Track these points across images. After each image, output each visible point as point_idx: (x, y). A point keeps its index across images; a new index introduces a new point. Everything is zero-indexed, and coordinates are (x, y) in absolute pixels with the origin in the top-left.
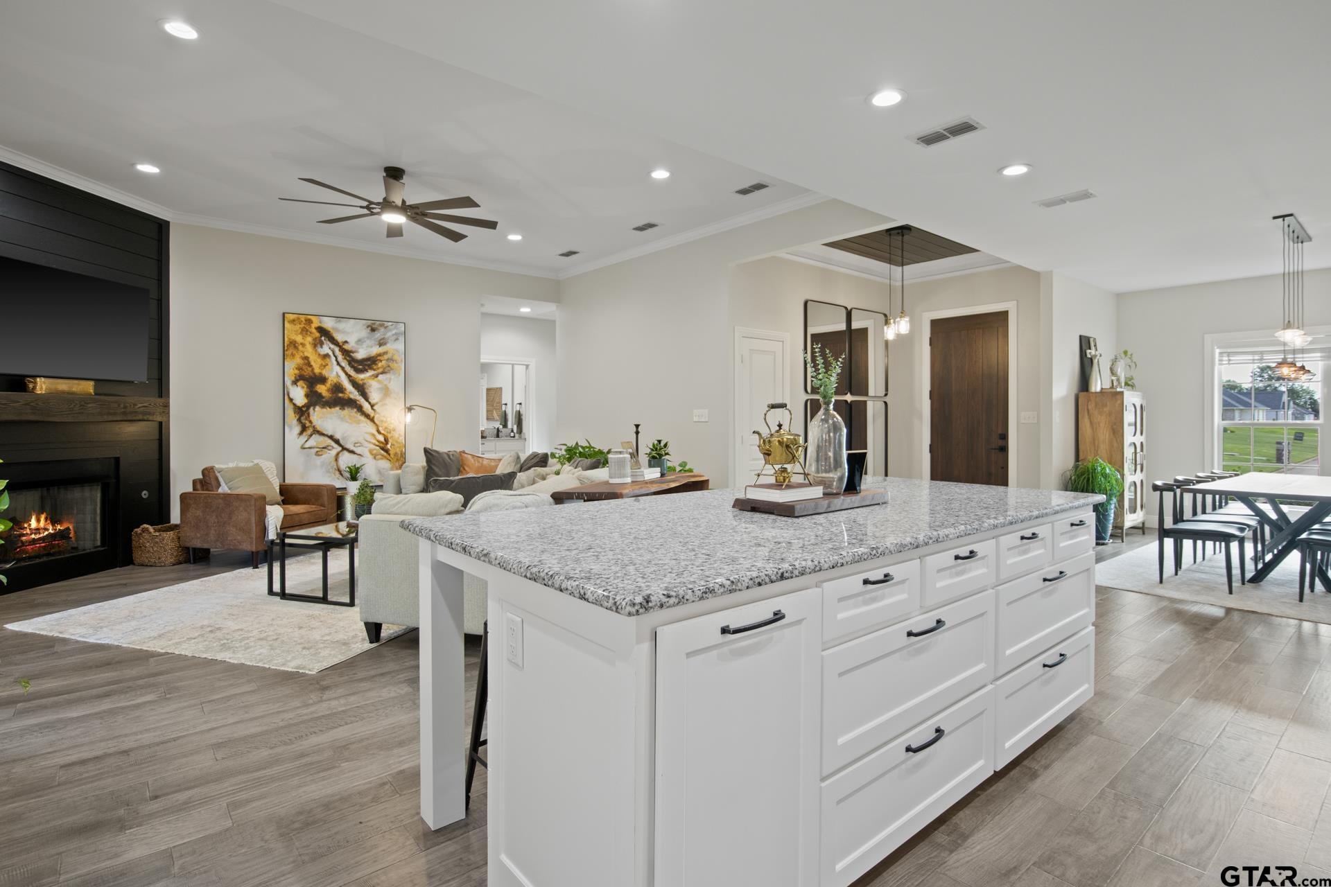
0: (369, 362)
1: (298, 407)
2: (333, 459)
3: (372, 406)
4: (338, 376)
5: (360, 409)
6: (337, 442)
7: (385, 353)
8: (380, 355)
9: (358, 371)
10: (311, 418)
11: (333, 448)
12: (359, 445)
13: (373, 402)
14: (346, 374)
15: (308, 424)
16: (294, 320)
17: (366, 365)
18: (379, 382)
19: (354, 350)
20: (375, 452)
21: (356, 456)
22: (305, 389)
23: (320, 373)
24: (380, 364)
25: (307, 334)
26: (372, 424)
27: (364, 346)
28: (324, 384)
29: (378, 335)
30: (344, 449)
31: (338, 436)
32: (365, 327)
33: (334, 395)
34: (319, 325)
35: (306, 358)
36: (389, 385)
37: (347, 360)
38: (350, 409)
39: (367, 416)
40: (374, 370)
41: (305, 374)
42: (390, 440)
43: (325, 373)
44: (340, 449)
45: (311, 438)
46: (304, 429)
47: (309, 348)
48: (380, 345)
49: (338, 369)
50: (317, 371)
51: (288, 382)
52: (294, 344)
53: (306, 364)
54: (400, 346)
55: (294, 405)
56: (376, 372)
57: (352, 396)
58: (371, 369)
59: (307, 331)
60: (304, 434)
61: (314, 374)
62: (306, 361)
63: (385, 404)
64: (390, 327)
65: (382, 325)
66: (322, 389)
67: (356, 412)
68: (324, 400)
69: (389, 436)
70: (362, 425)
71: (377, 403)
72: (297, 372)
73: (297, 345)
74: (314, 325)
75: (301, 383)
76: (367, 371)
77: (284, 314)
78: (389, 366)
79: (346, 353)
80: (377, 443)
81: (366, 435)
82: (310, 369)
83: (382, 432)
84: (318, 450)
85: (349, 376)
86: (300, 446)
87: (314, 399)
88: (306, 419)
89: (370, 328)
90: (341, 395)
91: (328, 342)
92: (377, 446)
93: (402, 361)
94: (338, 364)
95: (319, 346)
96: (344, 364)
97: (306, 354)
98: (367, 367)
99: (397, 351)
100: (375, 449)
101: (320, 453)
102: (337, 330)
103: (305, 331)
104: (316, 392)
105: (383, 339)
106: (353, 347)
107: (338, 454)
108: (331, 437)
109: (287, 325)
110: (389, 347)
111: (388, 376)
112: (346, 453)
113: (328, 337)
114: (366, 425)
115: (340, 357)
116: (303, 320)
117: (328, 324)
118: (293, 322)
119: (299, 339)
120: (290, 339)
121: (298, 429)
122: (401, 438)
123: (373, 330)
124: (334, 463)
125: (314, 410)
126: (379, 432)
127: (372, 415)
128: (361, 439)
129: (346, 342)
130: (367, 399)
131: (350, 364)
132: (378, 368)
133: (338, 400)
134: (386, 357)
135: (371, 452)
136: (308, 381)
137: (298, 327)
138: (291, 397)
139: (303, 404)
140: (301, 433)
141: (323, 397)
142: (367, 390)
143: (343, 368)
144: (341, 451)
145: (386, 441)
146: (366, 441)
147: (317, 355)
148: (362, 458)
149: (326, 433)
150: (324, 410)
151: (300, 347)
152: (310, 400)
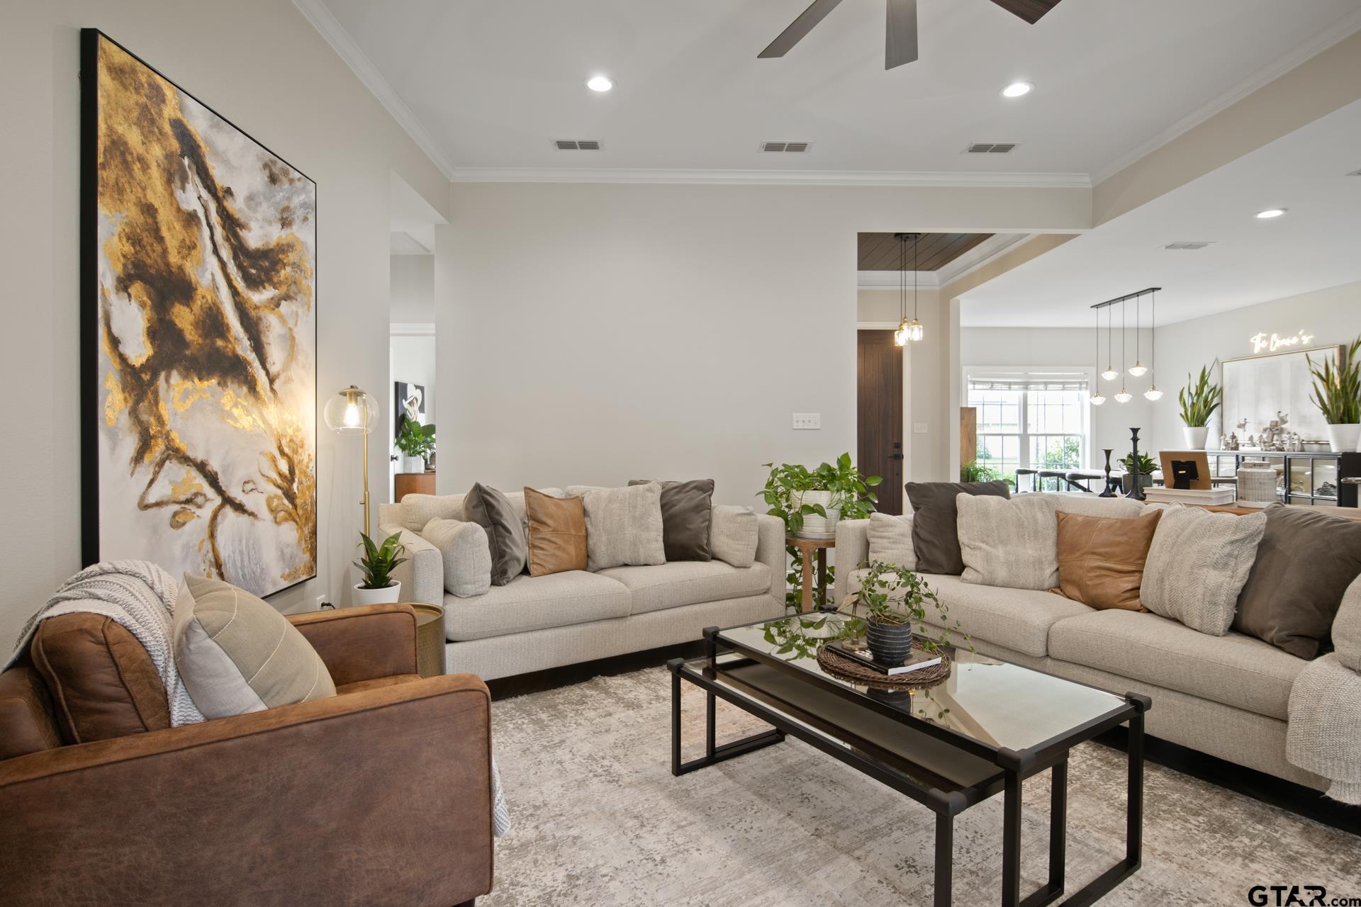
0: (267, 264)
1: (133, 367)
2: (206, 535)
3: (272, 381)
4: (216, 288)
5: (250, 385)
6: (213, 480)
7: (291, 246)
8: (282, 248)
9: (248, 281)
10: (164, 409)
11: (207, 500)
12: (250, 486)
13: (271, 367)
14: (229, 283)
15: (154, 428)
16: (123, 72)
17: (261, 267)
18: (282, 319)
19: (242, 220)
20: (276, 504)
21: (246, 518)
22: (149, 312)
23: (180, 267)
24: (282, 274)
25: (152, 132)
27: (258, 214)
28: (188, 306)
29: (280, 194)
30: (227, 501)
31: (215, 465)
32: (257, 163)
33: (208, 341)
34: (178, 115)
35: (149, 210)
36: (294, 332)
37: (231, 244)
38: (233, 384)
39: (263, 406)
40: (274, 286)
41: (149, 262)
42: (297, 471)
43: (190, 269)
44: (218, 501)
45: (161, 472)
46: (145, 441)
47: (157, 182)
48: (282, 222)
49: (212, 262)
50: (174, 258)
51: (108, 281)
52: (123, 154)
53: (145, 228)
54: (309, 236)
55: (123, 359)
56: (277, 292)
57: (240, 351)
58: (270, 281)
59: (152, 121)
60: (147, 458)
61: (168, 265)
62: (150, 221)
63: (290, 380)
64: (297, 183)
65: (282, 171)
66: (184, 318)
67: (245, 395)
68: (187, 351)
69: (295, 460)
71: (281, 377)
72: (128, 248)
73: (129, 158)
74: (166, 111)
75: (137, 288)
78: (293, 283)
79: (231, 223)
80: (279, 481)
81: (261, 459)
82: (158, 248)
83: (287, 450)
84: (177, 507)
85: (235, 292)
86: (136, 501)
87: (168, 347)
88: (150, 411)
89: (268, 172)
90: (220, 343)
91: (196, 179)
92: (279, 487)
93: (312, 274)
94: (216, 251)
95: (179, 179)
96: (226, 253)
97: (152, 195)
98: (262, 276)
100: (275, 496)
101: (180, 519)
102: (212, 148)
103: (146, 120)
104: (173, 324)
105: (286, 208)
106: (240, 211)
107: (214, 519)
108: (201, 467)
110: (295, 233)
111: (293, 306)
112: (229, 512)
113: (194, 163)
115: (219, 232)
116: (143, 79)
117: (199, 123)
118: (115, 72)
119: (133, 138)
120: (111, 129)
121: (130, 444)
123: (273, 179)
124: (207, 546)
125: (167, 381)
126: (281, 450)
128: (251, 468)
129: (227, 191)
130: (263, 361)
131: (235, 257)
132: (280, 283)
133: (215, 356)
134: (290, 257)
135: (269, 504)
136: (154, 285)
137: (132, 99)
138: (115, 330)
139: (143, 360)
140: (138, 458)
141: (186, 344)
142: (264, 339)
143: (222, 266)
144: (221, 507)
145: (292, 472)
146: (263, 475)
147: (174, 210)
148: (256, 522)
149: (191, 454)
150: (188, 384)
151: (137, 167)
152: (159, 346)
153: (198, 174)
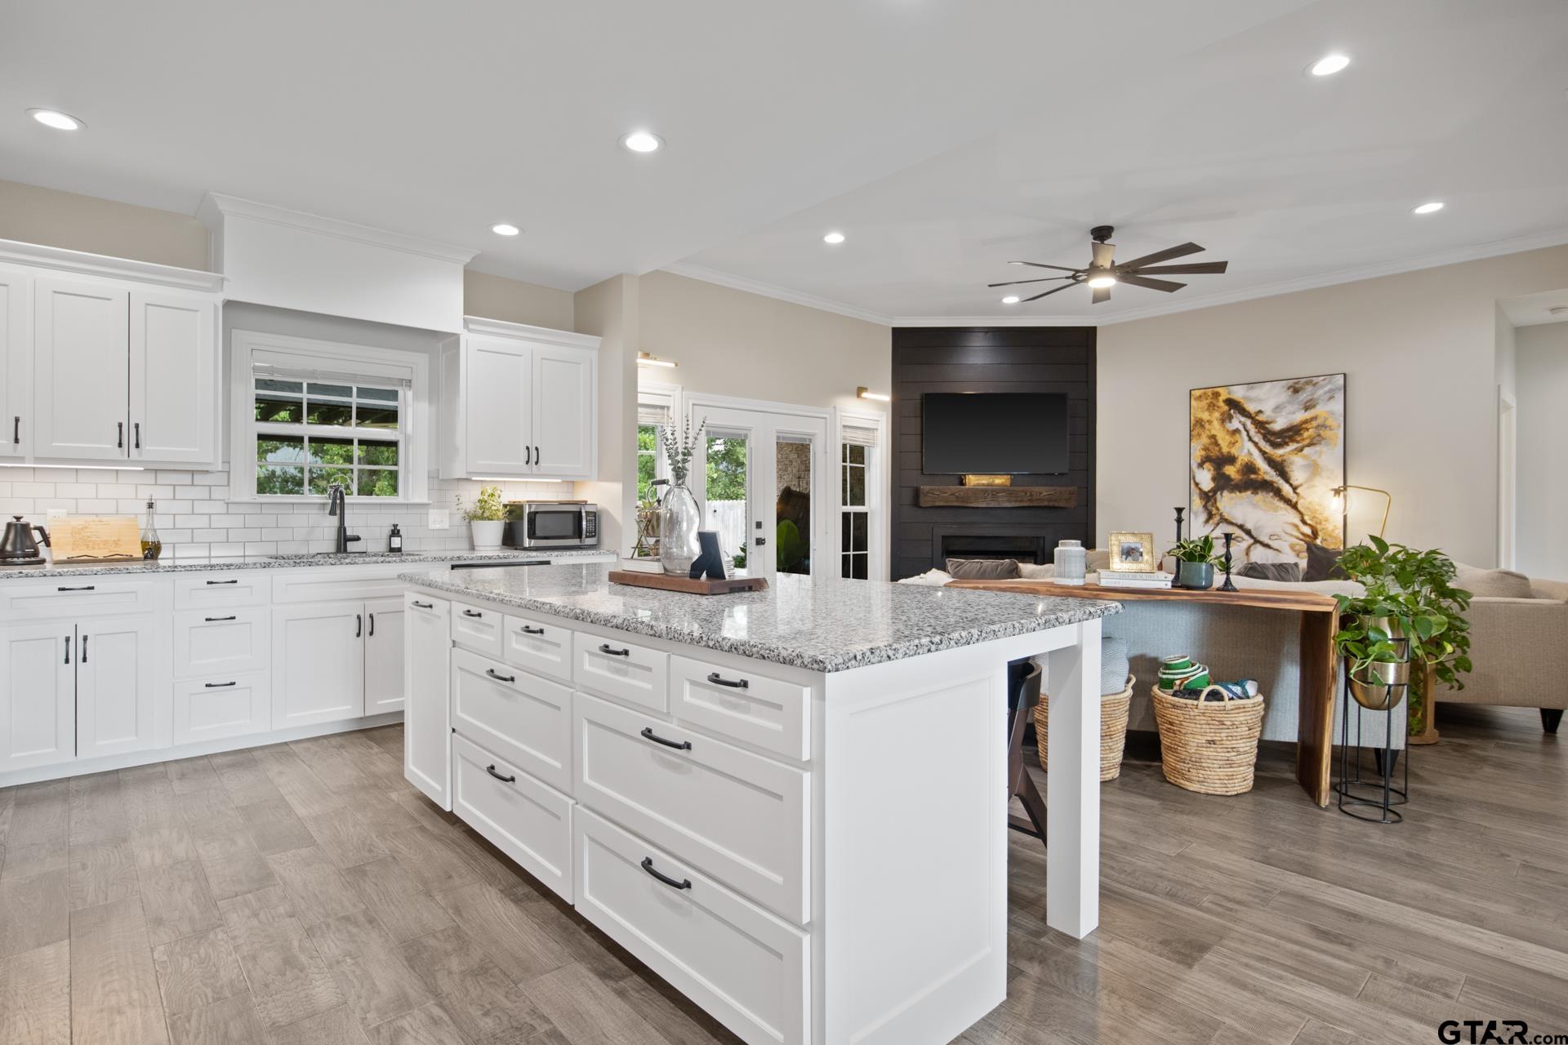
0: (1291, 433)
1: (1205, 492)
2: (1244, 553)
3: (1295, 489)
4: (1250, 454)
5: (1278, 493)
6: (1248, 532)
7: (1314, 418)
8: (1306, 422)
9: (1275, 445)
10: (1218, 504)
11: (1243, 540)
12: (1276, 537)
13: (1295, 483)
14: (1260, 450)
15: (1214, 511)
16: (1200, 396)
17: (1286, 437)
18: (1305, 457)
19: (1270, 420)
20: (1297, 548)
21: (1271, 551)
22: (1212, 472)
23: (1229, 452)
24: (1306, 434)
25: (1214, 409)
26: (1294, 511)
27: (1283, 413)
28: (1233, 465)
29: (1303, 396)
30: (1257, 541)
31: (1249, 526)
32: (1285, 389)
33: (1246, 477)
34: (1228, 396)
35: (1213, 437)
36: (1319, 461)
37: (1262, 434)
38: (1264, 493)
39: (1288, 502)
40: (1298, 442)
41: (1212, 454)
42: (1320, 533)
43: (1234, 451)
44: (1252, 541)
45: (1219, 527)
46: (1210, 516)
47: (1216, 424)
48: (1307, 408)
49: (1250, 446)
50: (1225, 450)
51: (1194, 466)
52: (1201, 423)
53: (1211, 444)
54: (1337, 406)
55: (1200, 489)
56: (1300, 445)
57: (1267, 478)
58: (1293, 440)
59: (1214, 405)
60: (1211, 522)
61: (1222, 453)
62: (1213, 440)
63: (1313, 486)
64: (1322, 383)
65: (1307, 383)
66: (1231, 471)
67: (1272, 497)
68: (1233, 483)
69: (1319, 527)
70: (1281, 512)
71: (1301, 485)
72: (1203, 453)
73: (1204, 423)
74: (1221, 398)
75: (1207, 465)
76: (1287, 444)
77: (1190, 391)
78: (1319, 435)
79: (1261, 425)
80: (1301, 537)
81: (1285, 525)
82: (1217, 448)
83: (1309, 522)
85: (1263, 453)
87: (1223, 483)
88: (1213, 506)
89: (1292, 390)
90: (1253, 476)
91: (1239, 416)
92: (1301, 540)
93: (1340, 427)
94: (1250, 439)
95: (1227, 421)
96: (1258, 438)
97: (1213, 432)
98: (1287, 440)
99: (1332, 413)
100: (1298, 544)
102: (1249, 399)
103: (1212, 407)
104: (1224, 474)
105: (1311, 400)
106: (1268, 416)
107: (1249, 547)
108: (1241, 527)
109: (1193, 402)
110: (1320, 410)
111: (1318, 448)
112: (1258, 546)
113: (1237, 410)
114: (1285, 512)
115: (1253, 432)
116: (1210, 394)
117: (1238, 393)
118: (1199, 398)
119: (1205, 416)
120: (1196, 418)
121: (1203, 517)
122: (1337, 532)
123: (1296, 391)
124: (1245, 558)
125: (1221, 494)
126: (1304, 522)
127: (1294, 500)
128: (1278, 531)
129: (1260, 412)
130: (1287, 480)
131: (1265, 437)
132: (1303, 440)
133: (1251, 483)
134: (1314, 424)
135: (1292, 547)
136: (1214, 462)
137: (1205, 403)
138: (1197, 480)
139: (1210, 488)
140: (1207, 521)
141: (1232, 480)
142: (1287, 469)
143: (1256, 444)
144: (1252, 544)
145: (1315, 534)
146: (1287, 533)
147: (1225, 432)
148: (1280, 554)
149: (1234, 521)
150: (1233, 495)
151: (1207, 425)
152: (1218, 483)
153: (1239, 413)
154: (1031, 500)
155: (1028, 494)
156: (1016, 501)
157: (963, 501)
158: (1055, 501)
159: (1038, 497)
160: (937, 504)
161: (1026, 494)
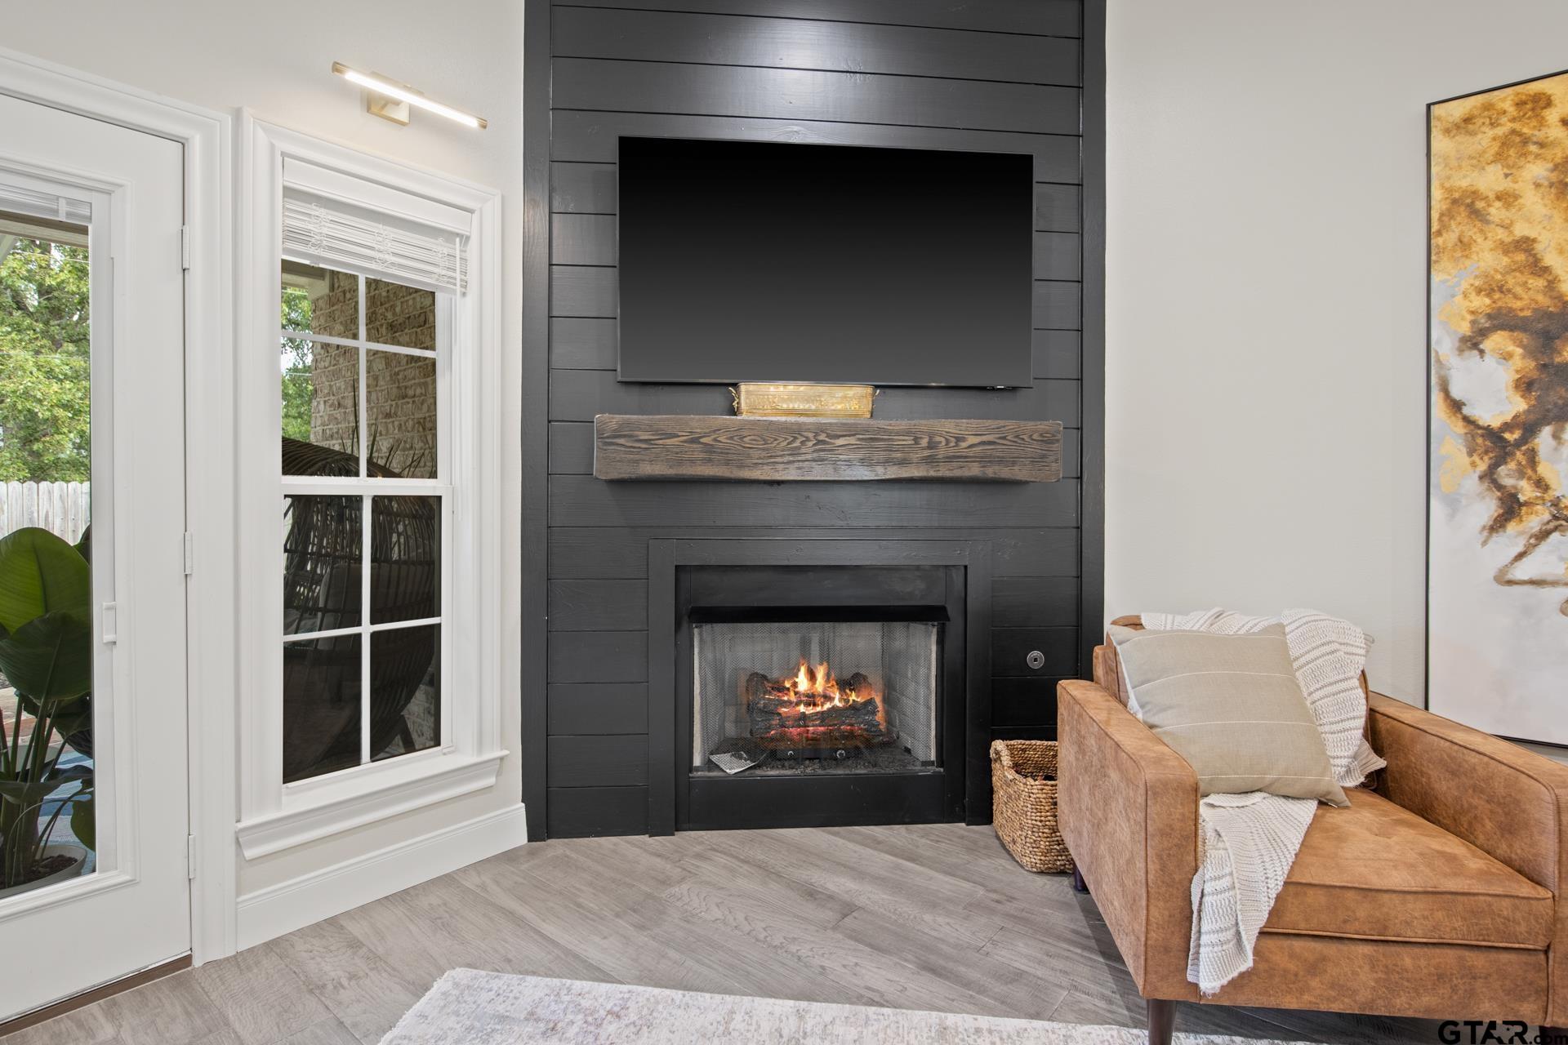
1: (1486, 429)
15: (1528, 492)
16: (1468, 120)
25: (1526, 153)
45: (1543, 545)
46: (1511, 509)
55: (1467, 420)
72: (1479, 301)
73: (1480, 205)
74: (1557, 112)
77: (1429, 106)
86: (1490, 573)
88: (1521, 473)
103: (1517, 146)
109: (1440, 143)
116: (1506, 104)
118: (1464, 123)
120: (1450, 190)
138: (1456, 393)
154: (930, 460)
155: (924, 442)
156: (887, 462)
157: (727, 463)
158: (1001, 461)
159: (951, 452)
160: (648, 469)
161: (916, 440)
